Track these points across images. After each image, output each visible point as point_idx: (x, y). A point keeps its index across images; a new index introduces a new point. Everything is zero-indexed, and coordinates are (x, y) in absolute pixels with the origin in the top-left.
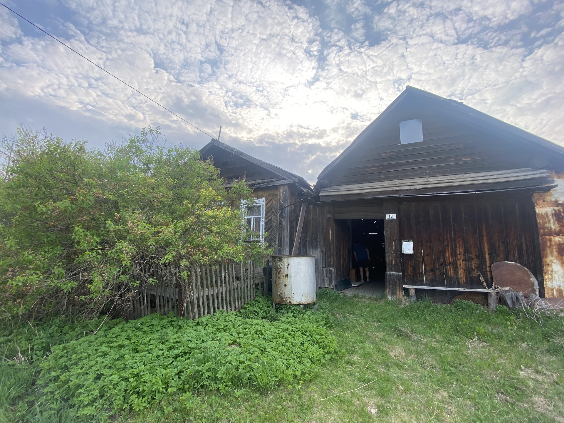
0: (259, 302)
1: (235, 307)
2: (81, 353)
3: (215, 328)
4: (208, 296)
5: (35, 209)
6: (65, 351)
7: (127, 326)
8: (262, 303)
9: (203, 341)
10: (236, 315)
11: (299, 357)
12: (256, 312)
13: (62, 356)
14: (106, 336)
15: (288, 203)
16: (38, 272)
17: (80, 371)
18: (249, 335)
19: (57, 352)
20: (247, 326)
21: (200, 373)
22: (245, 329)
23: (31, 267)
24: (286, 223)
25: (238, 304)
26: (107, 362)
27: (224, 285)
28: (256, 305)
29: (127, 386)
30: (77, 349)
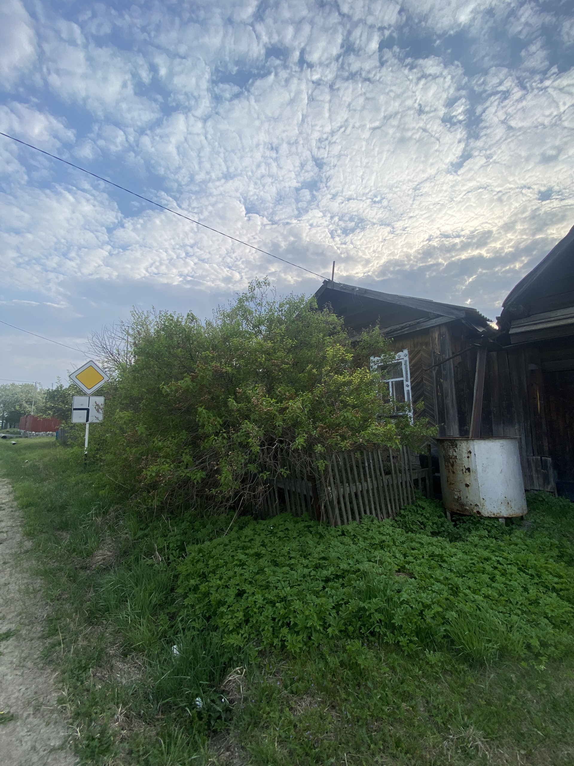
0: (423, 509)
1: (388, 513)
2: (217, 558)
3: (368, 542)
4: (350, 495)
5: (159, 391)
6: (201, 555)
7: (259, 527)
8: (429, 510)
9: (357, 561)
10: (392, 526)
11: (525, 612)
12: (422, 523)
13: (199, 560)
14: (238, 538)
15: (448, 354)
16: (168, 460)
17: (219, 582)
18: (422, 560)
19: (193, 554)
20: (414, 544)
21: (368, 613)
22: (413, 549)
23: (161, 455)
24: (449, 386)
25: (392, 509)
26: (247, 575)
27: (369, 480)
28: (419, 512)
29: (274, 612)
30: (213, 553)
